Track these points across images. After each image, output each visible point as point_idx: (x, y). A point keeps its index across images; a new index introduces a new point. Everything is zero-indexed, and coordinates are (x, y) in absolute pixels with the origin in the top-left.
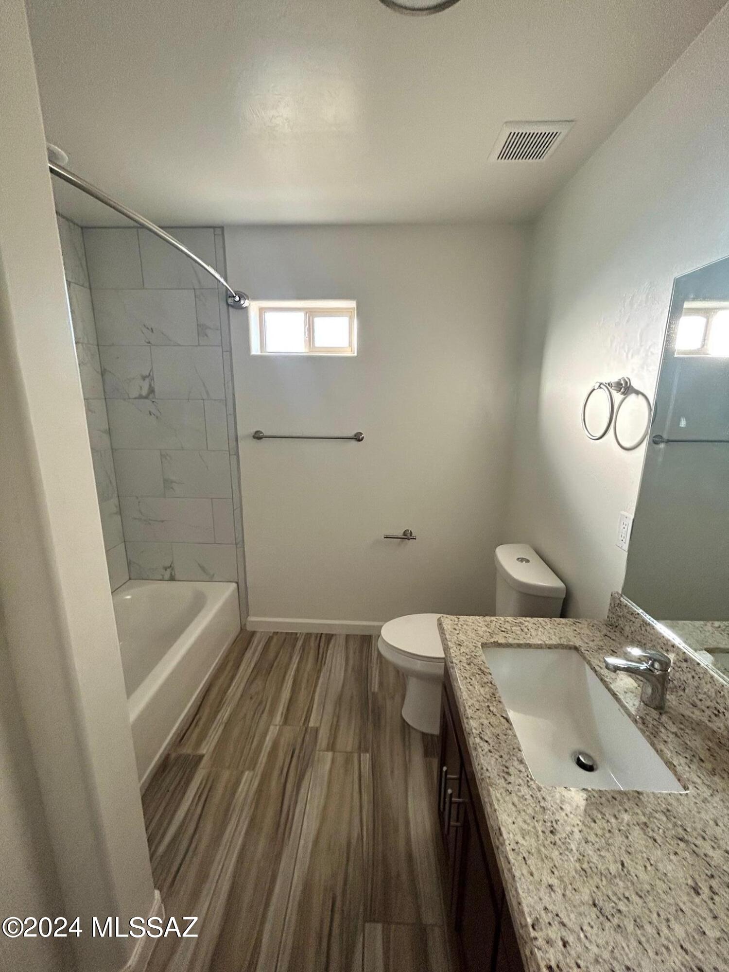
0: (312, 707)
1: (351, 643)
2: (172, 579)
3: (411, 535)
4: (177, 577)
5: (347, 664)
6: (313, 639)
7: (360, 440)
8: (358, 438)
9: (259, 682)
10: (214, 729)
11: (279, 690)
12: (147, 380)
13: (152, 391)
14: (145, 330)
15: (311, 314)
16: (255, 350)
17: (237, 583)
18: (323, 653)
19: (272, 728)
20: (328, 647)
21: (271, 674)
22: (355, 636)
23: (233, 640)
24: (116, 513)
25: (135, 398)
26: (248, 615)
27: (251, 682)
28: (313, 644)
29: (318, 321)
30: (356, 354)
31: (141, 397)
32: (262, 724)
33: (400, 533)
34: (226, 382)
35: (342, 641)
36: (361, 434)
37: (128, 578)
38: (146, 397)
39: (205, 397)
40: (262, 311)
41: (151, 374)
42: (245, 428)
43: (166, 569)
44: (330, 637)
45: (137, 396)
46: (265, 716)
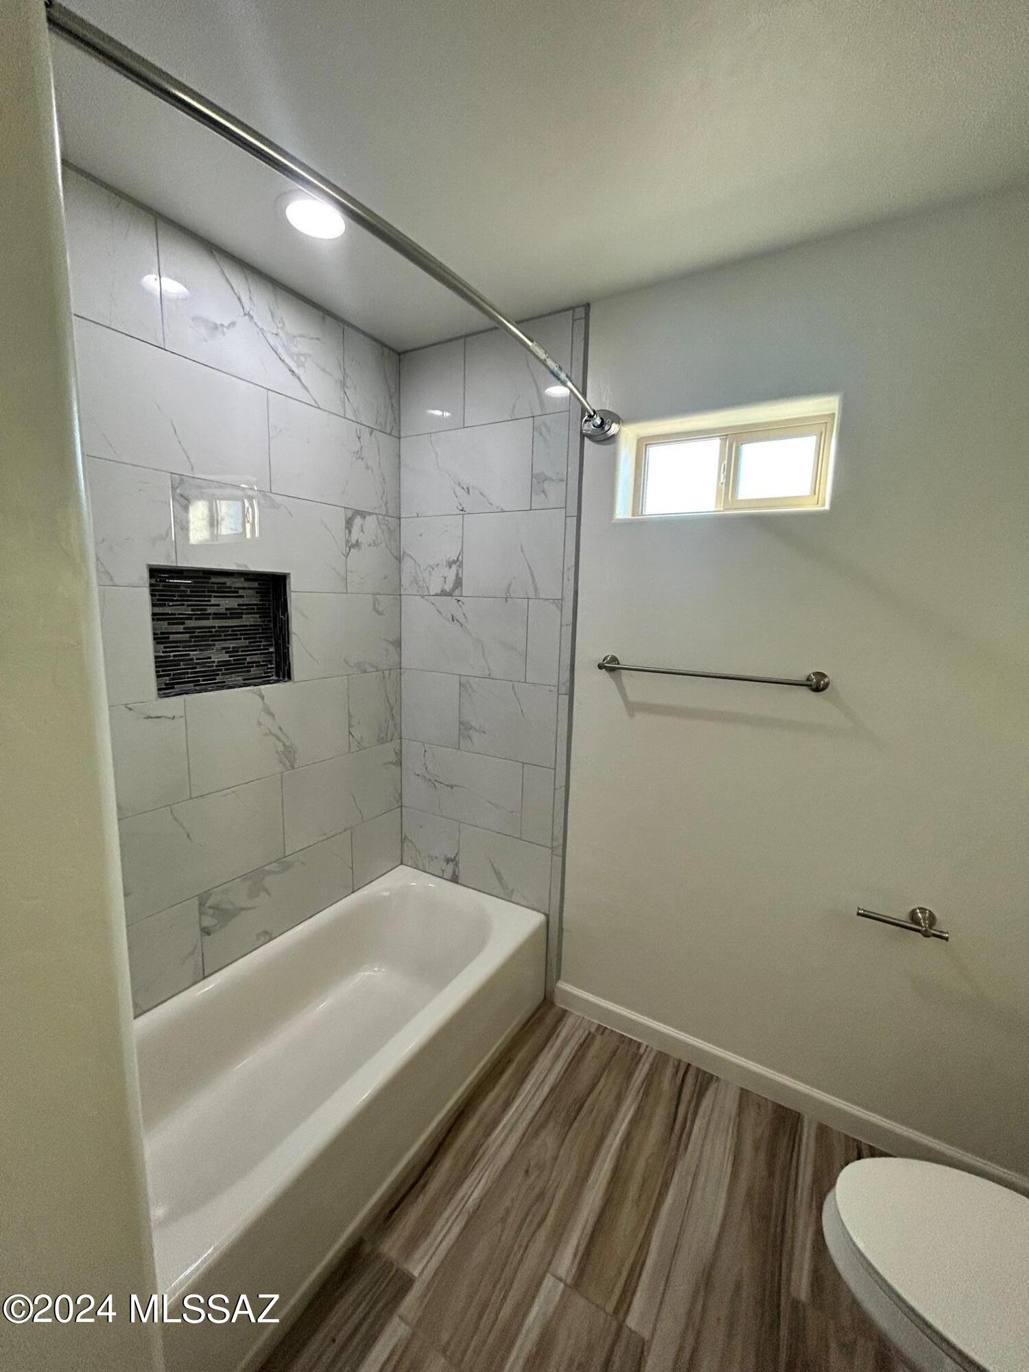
0: (643, 1265)
1: (751, 1116)
2: (455, 879)
3: (931, 925)
4: (461, 879)
5: (735, 1174)
6: (669, 1072)
7: (817, 689)
8: (817, 685)
9: (548, 1138)
10: (448, 1220)
11: (581, 1180)
12: (454, 567)
13: (458, 583)
14: (458, 489)
15: (734, 439)
16: (622, 511)
17: (547, 916)
18: (686, 1119)
19: (549, 1281)
20: (697, 1106)
21: (576, 1124)
22: (761, 1103)
23: (526, 1018)
24: (394, 764)
25: (437, 595)
26: (558, 978)
27: (535, 1129)
28: (666, 1085)
29: (750, 451)
30: (827, 507)
31: (444, 593)
32: (531, 1261)
33: (902, 915)
34: (566, 569)
35: (730, 1103)
36: (823, 675)
37: (400, 862)
38: (450, 594)
39: (532, 595)
40: (643, 444)
41: (460, 558)
42: (590, 651)
43: (448, 861)
44: (705, 1081)
45: (439, 591)
46: (543, 1234)
